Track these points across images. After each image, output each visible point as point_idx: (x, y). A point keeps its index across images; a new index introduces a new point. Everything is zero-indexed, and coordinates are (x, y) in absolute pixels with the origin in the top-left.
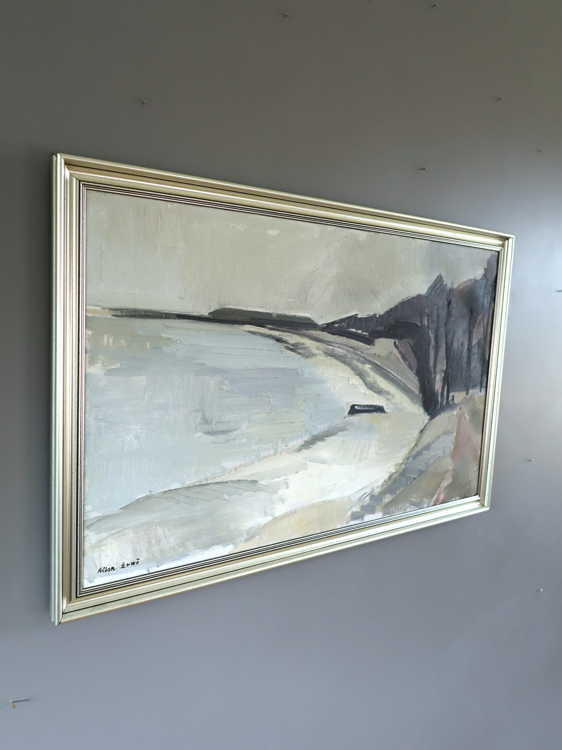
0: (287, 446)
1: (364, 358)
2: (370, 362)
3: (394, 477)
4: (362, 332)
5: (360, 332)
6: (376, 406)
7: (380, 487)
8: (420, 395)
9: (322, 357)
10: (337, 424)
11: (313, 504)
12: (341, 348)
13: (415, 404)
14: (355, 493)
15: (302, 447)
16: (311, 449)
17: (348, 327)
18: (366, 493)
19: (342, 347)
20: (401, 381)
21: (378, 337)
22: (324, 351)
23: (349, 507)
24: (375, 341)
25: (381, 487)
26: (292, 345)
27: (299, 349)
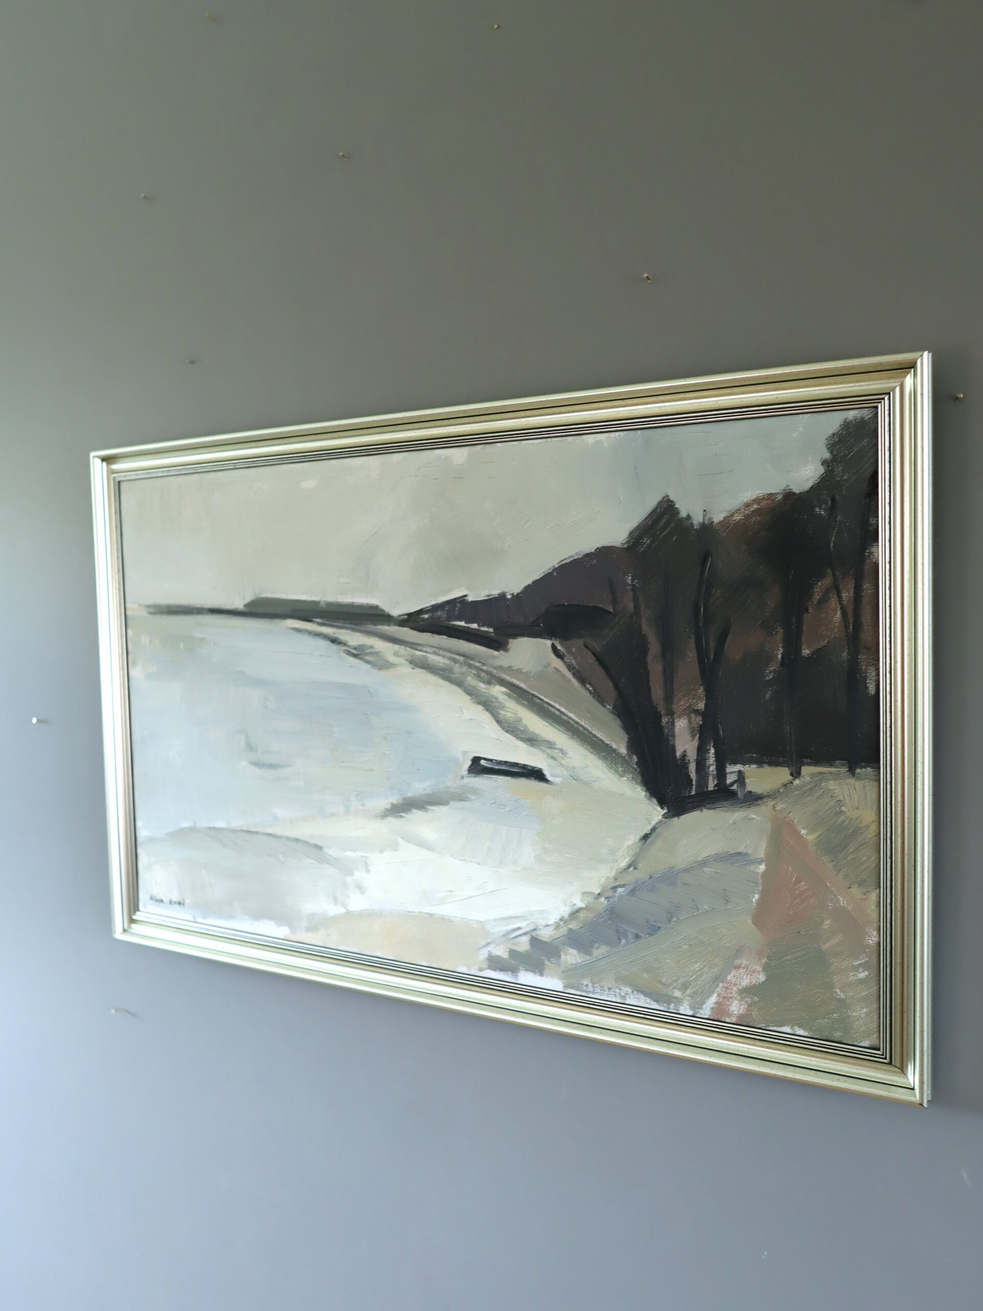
0: (363, 805)
1: (487, 672)
2: (502, 682)
3: (582, 915)
4: (479, 626)
5: (474, 626)
6: (525, 765)
7: (552, 928)
8: (630, 758)
9: (407, 669)
10: (448, 787)
11: (409, 912)
12: (439, 655)
13: (622, 776)
14: (495, 920)
15: (387, 813)
16: (404, 819)
17: (450, 618)
18: (519, 928)
19: (441, 652)
20: (578, 723)
21: (515, 636)
22: (409, 660)
23: (483, 943)
24: (510, 642)
25: (555, 929)
26: (355, 649)
27: (366, 654)
